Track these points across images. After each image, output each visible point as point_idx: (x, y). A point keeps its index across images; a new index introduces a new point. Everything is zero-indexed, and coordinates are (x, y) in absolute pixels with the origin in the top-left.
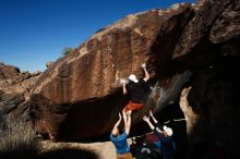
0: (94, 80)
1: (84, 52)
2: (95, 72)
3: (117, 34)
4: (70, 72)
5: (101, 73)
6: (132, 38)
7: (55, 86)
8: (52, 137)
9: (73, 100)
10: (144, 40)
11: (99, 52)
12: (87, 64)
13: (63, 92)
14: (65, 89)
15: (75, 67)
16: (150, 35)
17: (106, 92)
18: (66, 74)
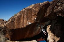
0: (21, 22)
1: (19, 15)
2: (22, 20)
3: (28, 10)
4: (14, 20)
5: (23, 21)
6: (32, 11)
7: (10, 24)
8: (10, 39)
9: (15, 28)
10: (35, 11)
11: (23, 15)
12: (19, 18)
13: (12, 26)
14: (13, 25)
15: (16, 19)
16: (37, 10)
17: (25, 26)
18: (13, 21)
